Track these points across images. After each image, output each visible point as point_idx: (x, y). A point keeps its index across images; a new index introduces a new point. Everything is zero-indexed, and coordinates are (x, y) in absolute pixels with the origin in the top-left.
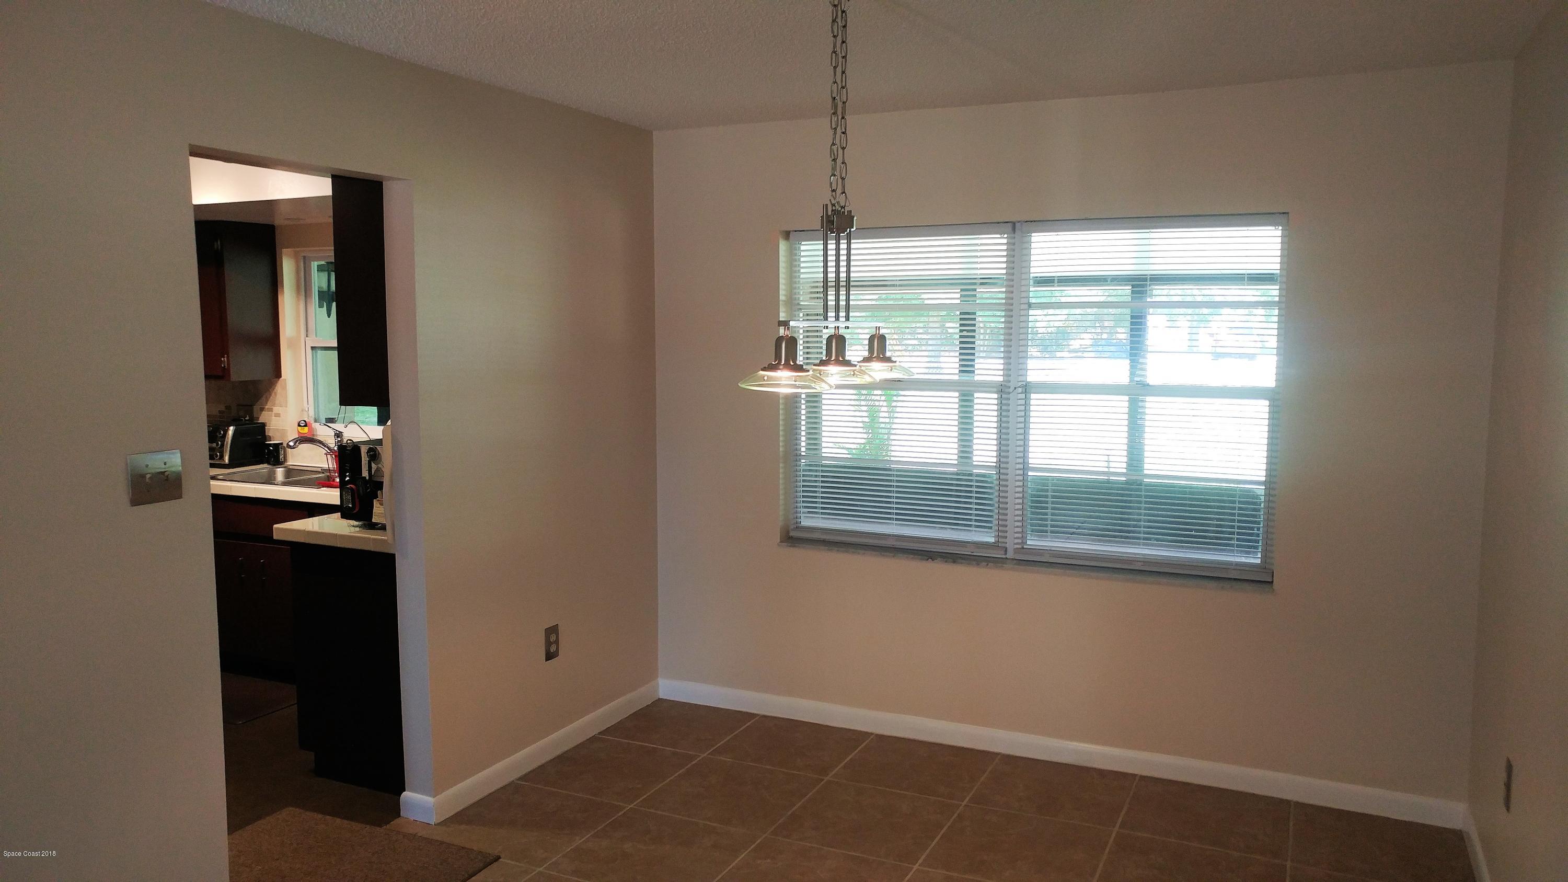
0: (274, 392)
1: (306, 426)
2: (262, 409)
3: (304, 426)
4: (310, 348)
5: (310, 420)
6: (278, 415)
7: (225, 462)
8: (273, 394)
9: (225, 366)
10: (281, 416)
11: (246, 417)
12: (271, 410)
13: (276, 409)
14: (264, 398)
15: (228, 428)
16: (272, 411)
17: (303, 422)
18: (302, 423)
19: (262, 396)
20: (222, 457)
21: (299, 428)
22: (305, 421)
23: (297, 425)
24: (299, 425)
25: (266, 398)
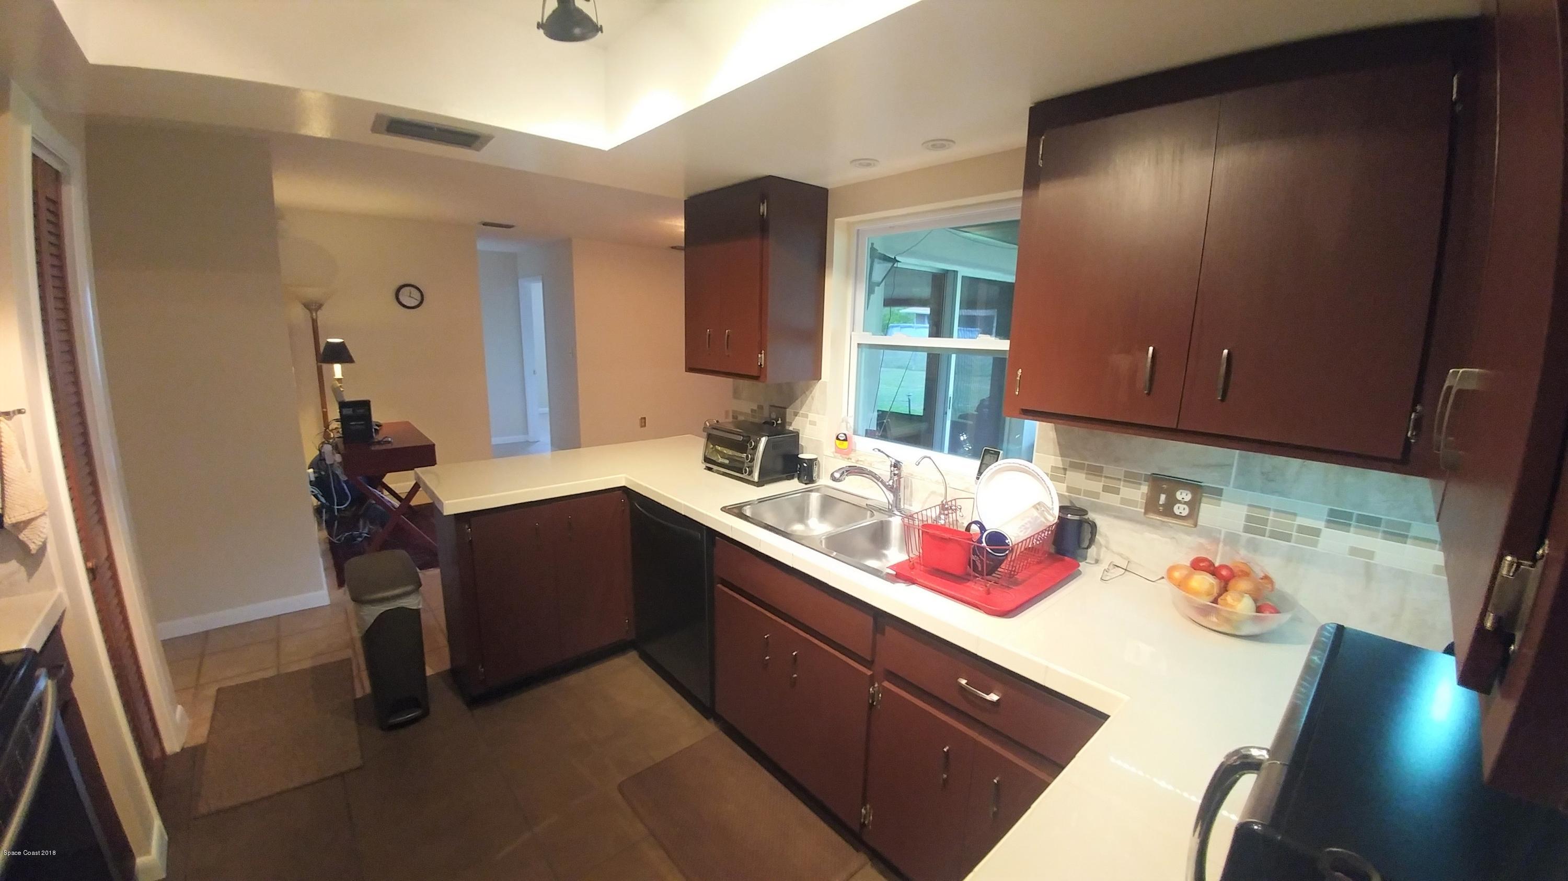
0: (811, 395)
1: (846, 440)
2: (796, 414)
3: (844, 440)
4: (856, 345)
5: (849, 433)
6: (813, 423)
7: (754, 479)
8: (810, 397)
9: (761, 365)
10: (817, 424)
11: (778, 420)
12: (807, 416)
13: (812, 416)
14: (798, 402)
15: (760, 439)
16: (807, 418)
17: (843, 435)
18: (841, 437)
19: (797, 399)
20: (751, 473)
21: (838, 442)
22: (845, 434)
23: (835, 437)
24: (837, 438)
25: (801, 401)
